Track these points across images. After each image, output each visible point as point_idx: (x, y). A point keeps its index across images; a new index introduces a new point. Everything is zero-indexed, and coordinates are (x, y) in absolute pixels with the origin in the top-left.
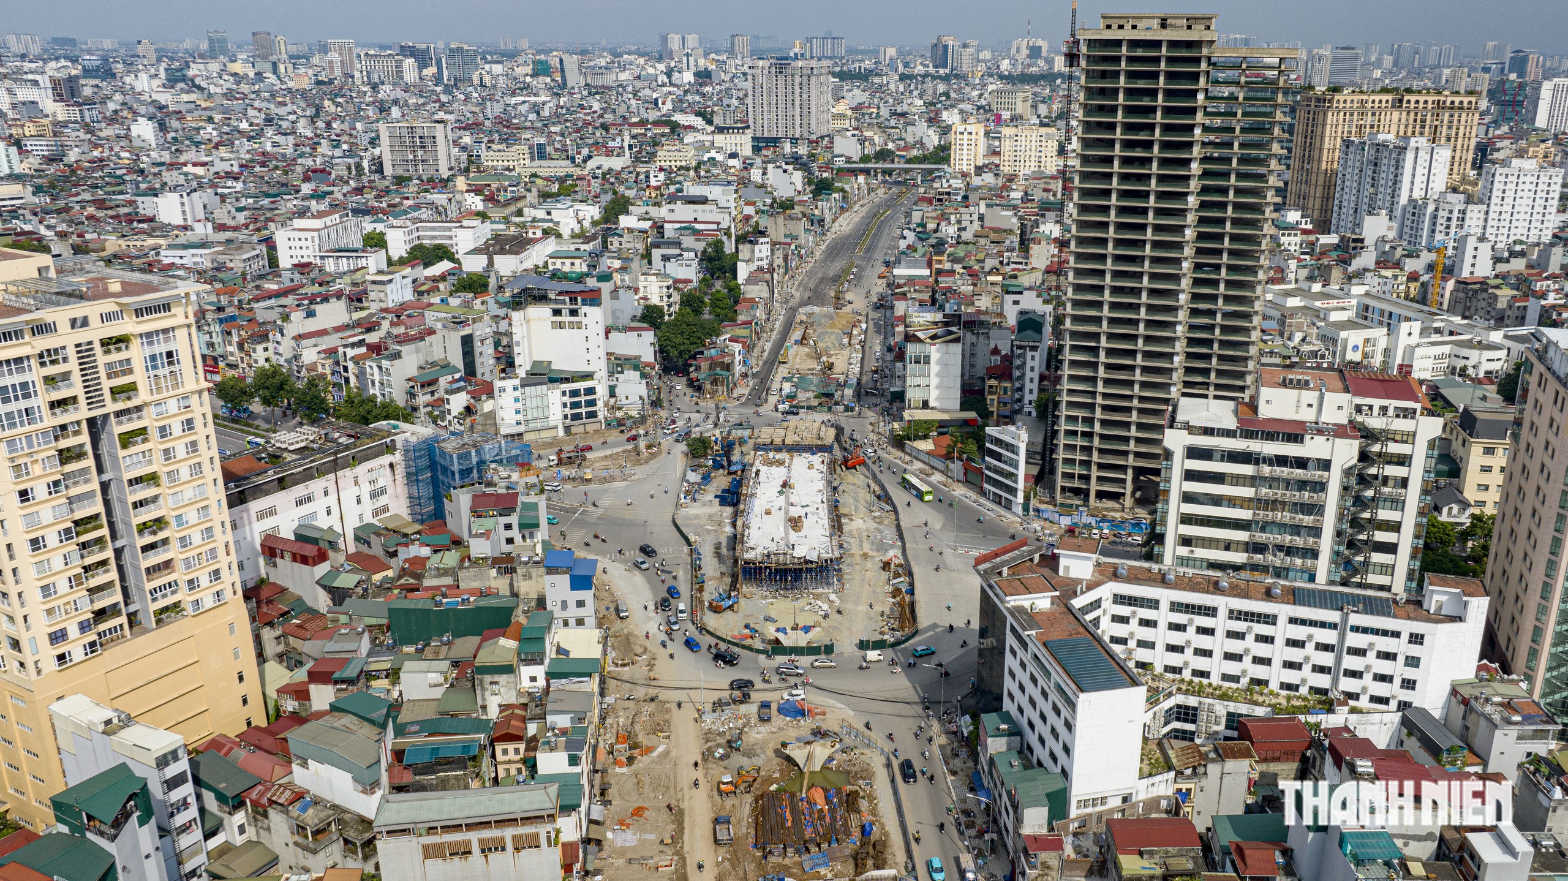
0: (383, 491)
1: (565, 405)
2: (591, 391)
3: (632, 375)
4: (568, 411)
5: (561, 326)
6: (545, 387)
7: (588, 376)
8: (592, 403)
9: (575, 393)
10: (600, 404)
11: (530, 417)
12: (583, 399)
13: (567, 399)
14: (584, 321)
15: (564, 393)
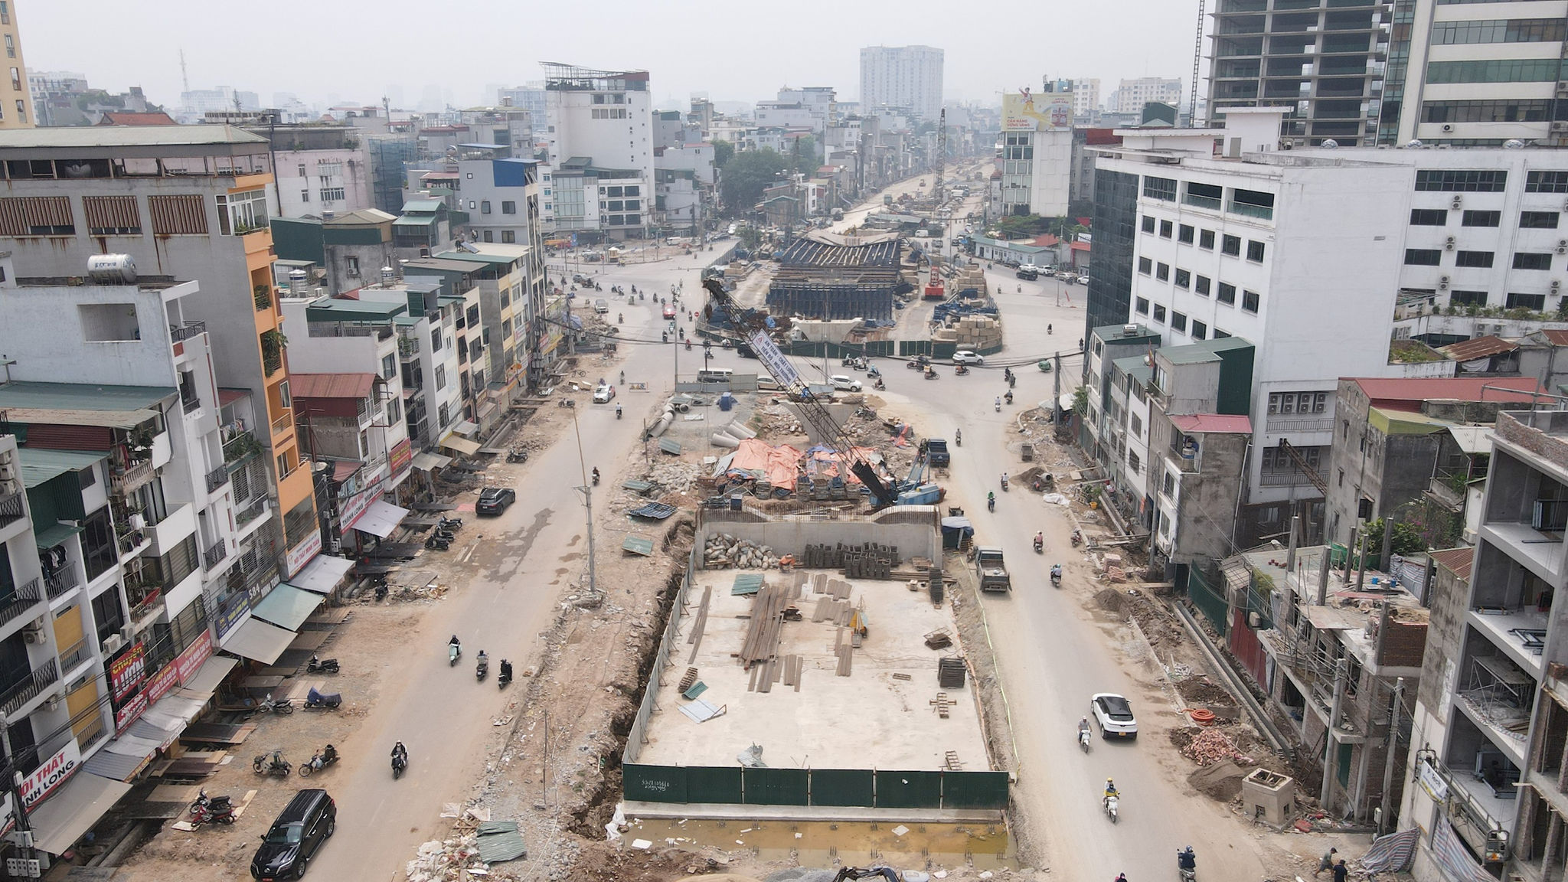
0: (338, 194)
1: (602, 205)
2: (633, 191)
3: (684, 184)
4: (607, 213)
5: (604, 114)
6: (580, 180)
7: (633, 174)
8: (634, 205)
9: (615, 191)
10: (644, 207)
11: (562, 214)
12: (624, 199)
13: (605, 197)
14: (629, 108)
15: (602, 190)
